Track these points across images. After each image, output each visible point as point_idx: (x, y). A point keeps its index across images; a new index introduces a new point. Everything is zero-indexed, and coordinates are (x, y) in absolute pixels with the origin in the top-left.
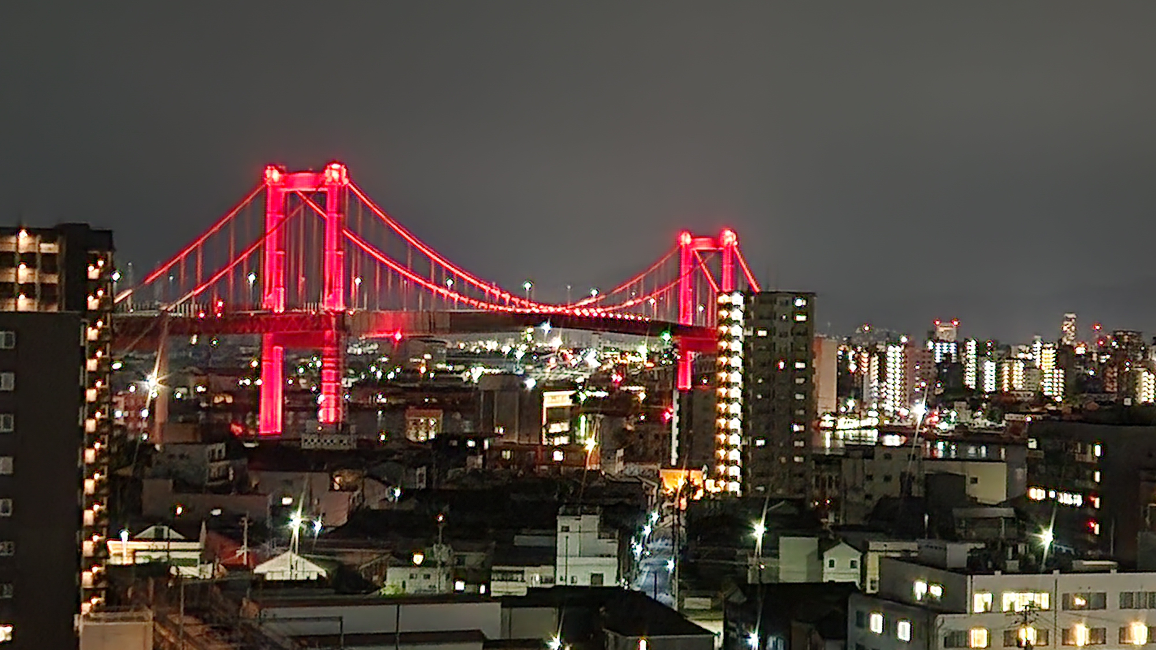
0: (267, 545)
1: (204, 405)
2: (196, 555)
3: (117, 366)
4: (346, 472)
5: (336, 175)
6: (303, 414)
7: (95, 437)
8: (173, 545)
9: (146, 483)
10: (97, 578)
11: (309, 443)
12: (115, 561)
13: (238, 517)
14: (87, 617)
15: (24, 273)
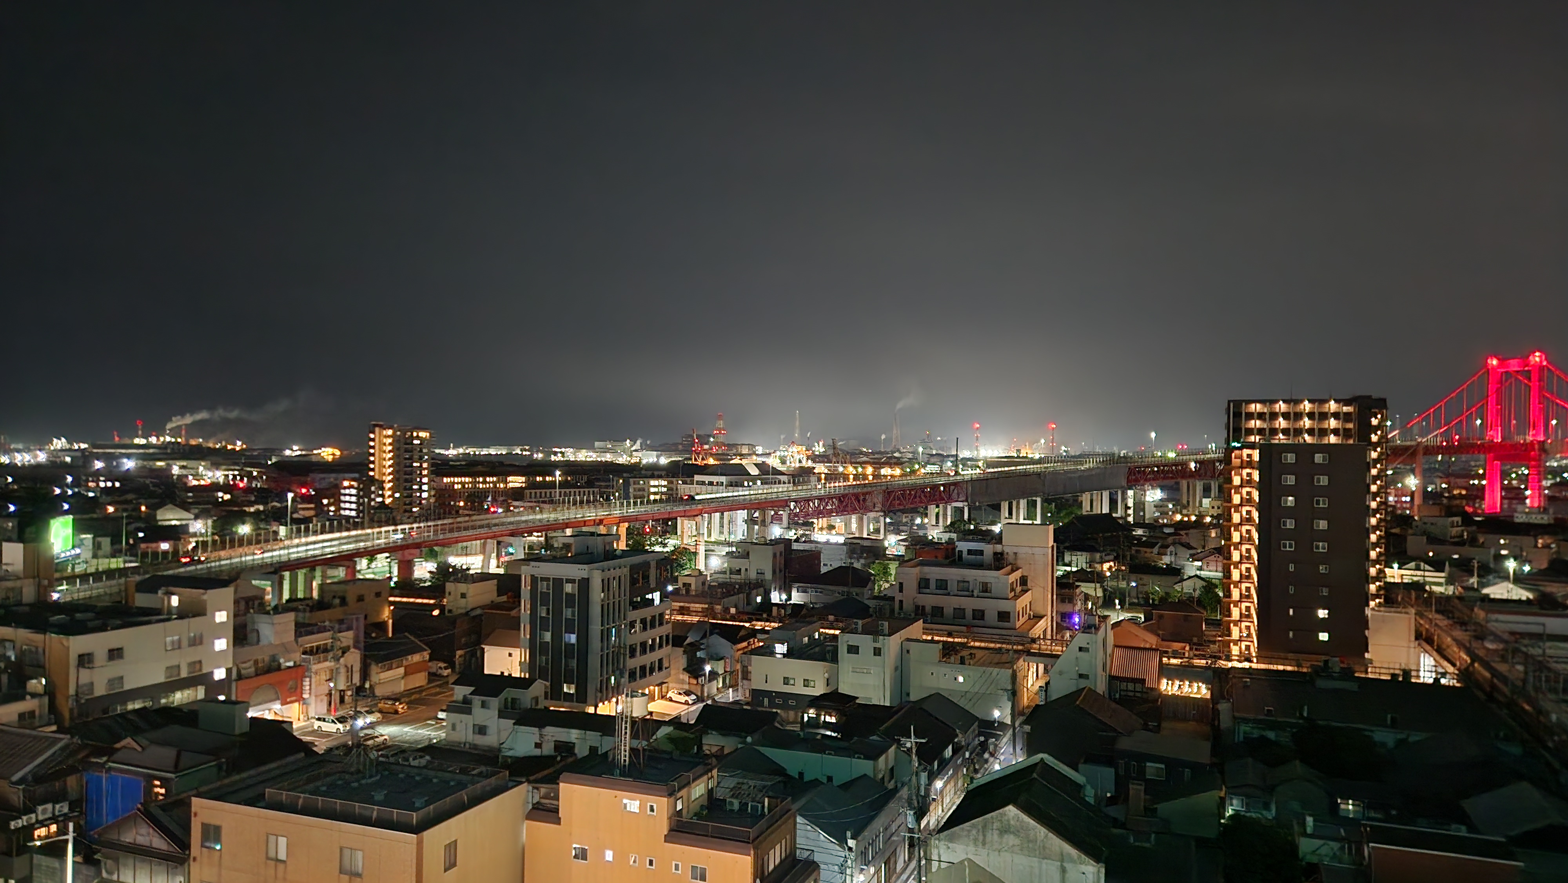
0: (1491, 577)
1: (1446, 495)
2: (1442, 580)
3: (1390, 472)
4: (1546, 537)
5: (1537, 359)
6: (1514, 502)
7: (1376, 511)
8: (1427, 574)
9: (1409, 538)
10: (1379, 588)
11: (1520, 518)
12: (1389, 580)
13: (1471, 560)
14: (1373, 609)
15: (1333, 423)
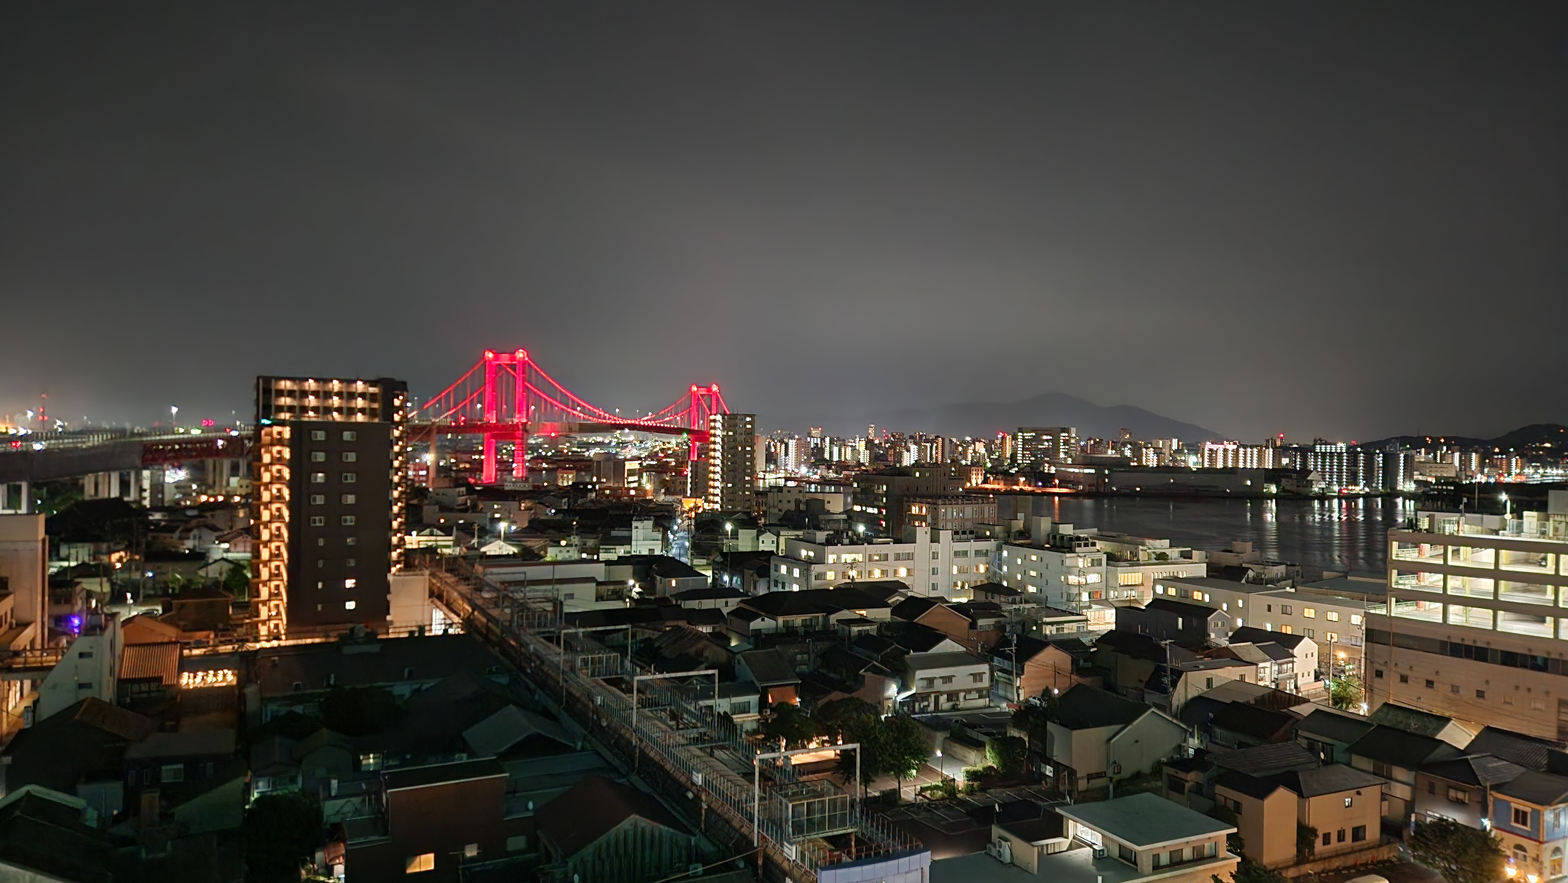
0: (487, 538)
1: (454, 468)
2: (451, 543)
3: (409, 449)
4: (527, 501)
5: (521, 355)
6: (505, 473)
7: (398, 484)
8: (439, 538)
9: (425, 508)
10: (400, 555)
11: (508, 487)
12: (408, 546)
13: (472, 524)
14: (394, 574)
15: (360, 403)
